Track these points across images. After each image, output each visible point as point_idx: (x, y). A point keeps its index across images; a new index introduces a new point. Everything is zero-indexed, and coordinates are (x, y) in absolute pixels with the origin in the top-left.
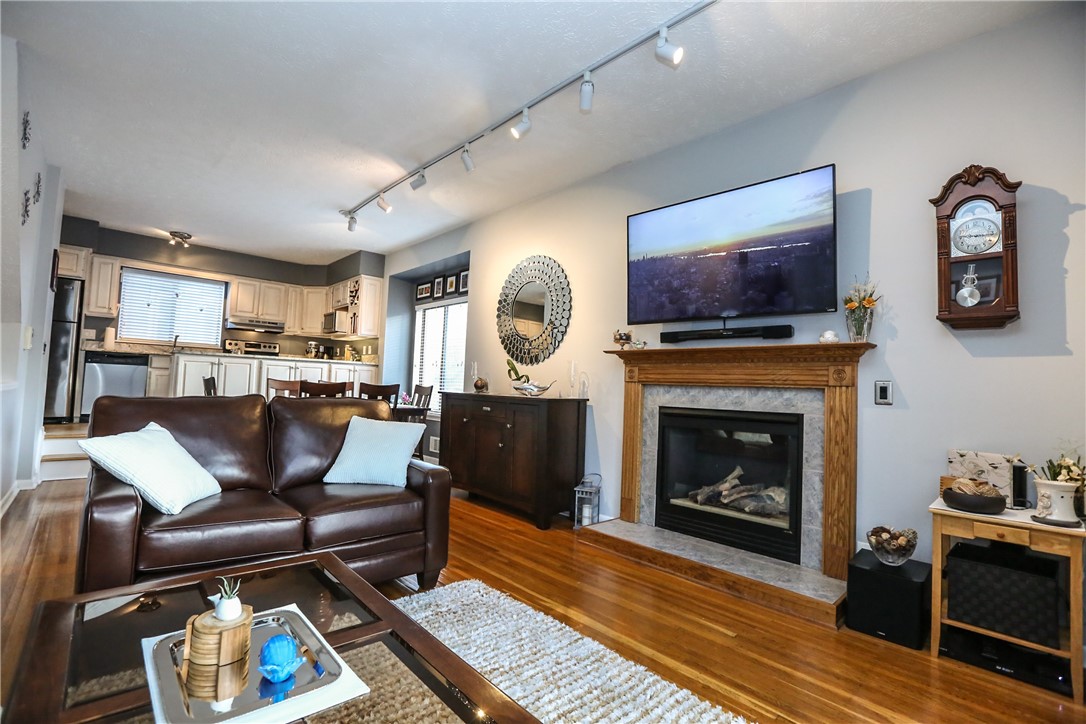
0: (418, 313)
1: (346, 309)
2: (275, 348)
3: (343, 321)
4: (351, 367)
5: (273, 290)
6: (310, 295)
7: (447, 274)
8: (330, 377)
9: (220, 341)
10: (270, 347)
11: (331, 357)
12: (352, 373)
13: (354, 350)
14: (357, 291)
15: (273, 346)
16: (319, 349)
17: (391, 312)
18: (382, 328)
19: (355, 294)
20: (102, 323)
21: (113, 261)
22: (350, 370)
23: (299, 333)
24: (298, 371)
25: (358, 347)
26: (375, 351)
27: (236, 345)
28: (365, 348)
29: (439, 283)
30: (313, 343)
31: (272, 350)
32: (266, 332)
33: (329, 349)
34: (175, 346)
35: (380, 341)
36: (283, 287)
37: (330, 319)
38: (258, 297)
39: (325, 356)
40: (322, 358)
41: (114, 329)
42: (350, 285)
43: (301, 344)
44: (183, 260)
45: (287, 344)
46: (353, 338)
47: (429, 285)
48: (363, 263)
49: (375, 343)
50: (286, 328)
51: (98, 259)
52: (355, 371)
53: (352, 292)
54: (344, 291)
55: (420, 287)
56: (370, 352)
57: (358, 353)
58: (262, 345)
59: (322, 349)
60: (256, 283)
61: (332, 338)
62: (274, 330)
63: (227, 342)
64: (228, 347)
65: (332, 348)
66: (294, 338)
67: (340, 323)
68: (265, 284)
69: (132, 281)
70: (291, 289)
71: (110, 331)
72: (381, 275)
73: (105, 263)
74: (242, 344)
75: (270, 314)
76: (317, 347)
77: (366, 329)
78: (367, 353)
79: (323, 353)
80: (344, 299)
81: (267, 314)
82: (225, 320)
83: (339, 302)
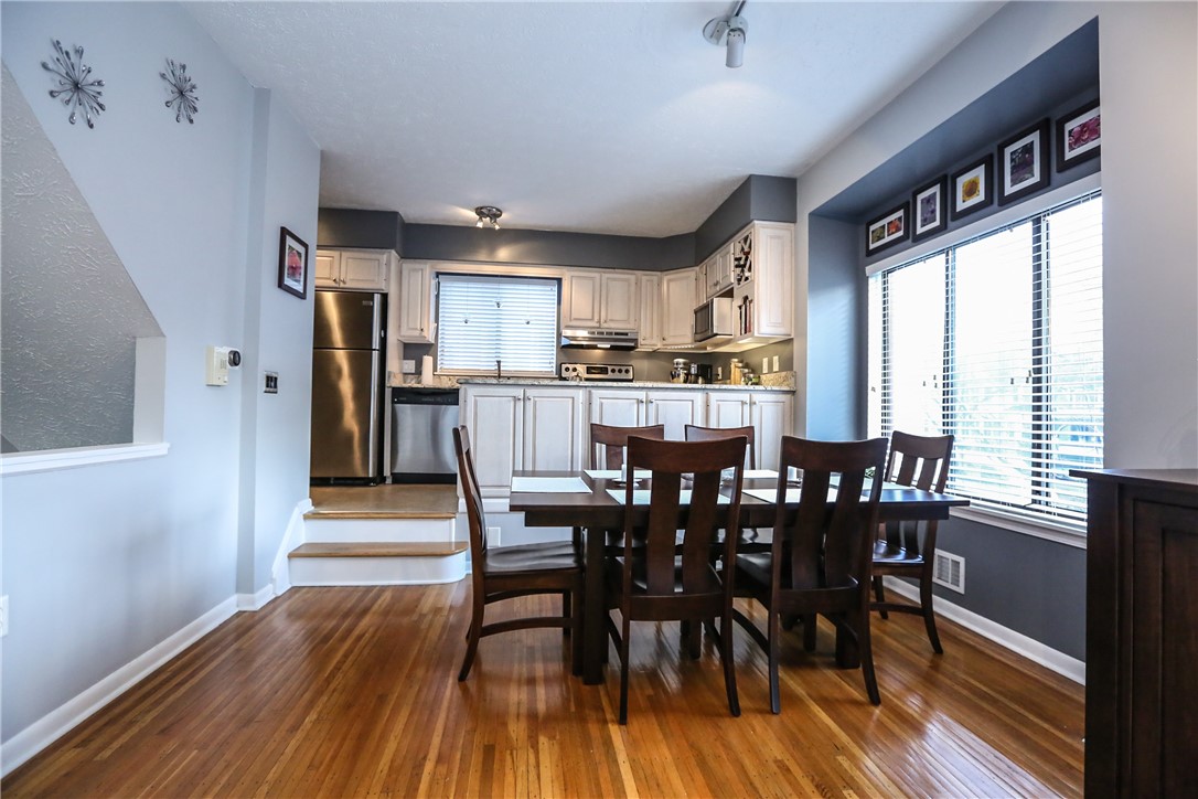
0: (871, 281)
1: (729, 294)
2: (627, 371)
3: (725, 314)
4: (745, 397)
5: (619, 283)
6: (672, 285)
7: (952, 171)
8: (707, 418)
9: (554, 365)
10: (620, 371)
11: (708, 380)
12: (747, 408)
13: (746, 366)
14: (747, 254)
15: (624, 368)
16: (689, 370)
17: (818, 283)
18: (799, 318)
19: (744, 263)
20: (417, 351)
21: (422, 266)
22: (743, 403)
23: (659, 346)
24: (652, 408)
25: (753, 360)
26: (787, 365)
27: (575, 370)
28: (765, 360)
29: (929, 200)
30: (681, 360)
31: (623, 376)
32: (612, 348)
33: (707, 368)
34: (499, 377)
35: (796, 344)
36: (631, 277)
37: (704, 314)
38: (600, 296)
39: (700, 380)
40: (696, 382)
41: (431, 358)
42: (734, 248)
43: (663, 364)
44: (504, 253)
45: (643, 365)
46: (746, 344)
47: (900, 213)
48: (756, 201)
49: (787, 350)
50: (641, 341)
51: (408, 266)
52: (752, 404)
53: (736, 259)
54: (724, 265)
55: (872, 228)
56: (776, 368)
57: (753, 372)
58: (610, 368)
59: (693, 370)
60: (595, 274)
61: (709, 349)
62: (623, 346)
63: (564, 366)
64: (564, 374)
65: (711, 367)
66: (653, 355)
67: (722, 318)
68: (607, 275)
69: (454, 293)
70: (644, 278)
71: (428, 360)
72: (790, 217)
73: (415, 270)
74: (581, 369)
75: (617, 319)
76: (687, 367)
77: (768, 322)
78: (770, 370)
79: (697, 376)
80: (726, 276)
81: (612, 320)
82: (559, 335)
83: (716, 285)
